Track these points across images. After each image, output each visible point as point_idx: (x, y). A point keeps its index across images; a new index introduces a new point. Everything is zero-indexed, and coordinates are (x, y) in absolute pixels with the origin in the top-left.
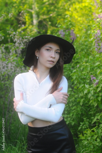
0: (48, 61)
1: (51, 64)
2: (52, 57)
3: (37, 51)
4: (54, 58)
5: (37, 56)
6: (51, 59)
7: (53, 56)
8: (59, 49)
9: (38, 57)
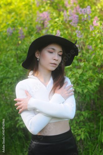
0: (51, 64)
1: (53, 66)
2: (54, 59)
3: (37, 52)
4: (57, 61)
5: (38, 57)
6: (54, 62)
7: (57, 58)
8: (62, 50)
9: (39, 59)
